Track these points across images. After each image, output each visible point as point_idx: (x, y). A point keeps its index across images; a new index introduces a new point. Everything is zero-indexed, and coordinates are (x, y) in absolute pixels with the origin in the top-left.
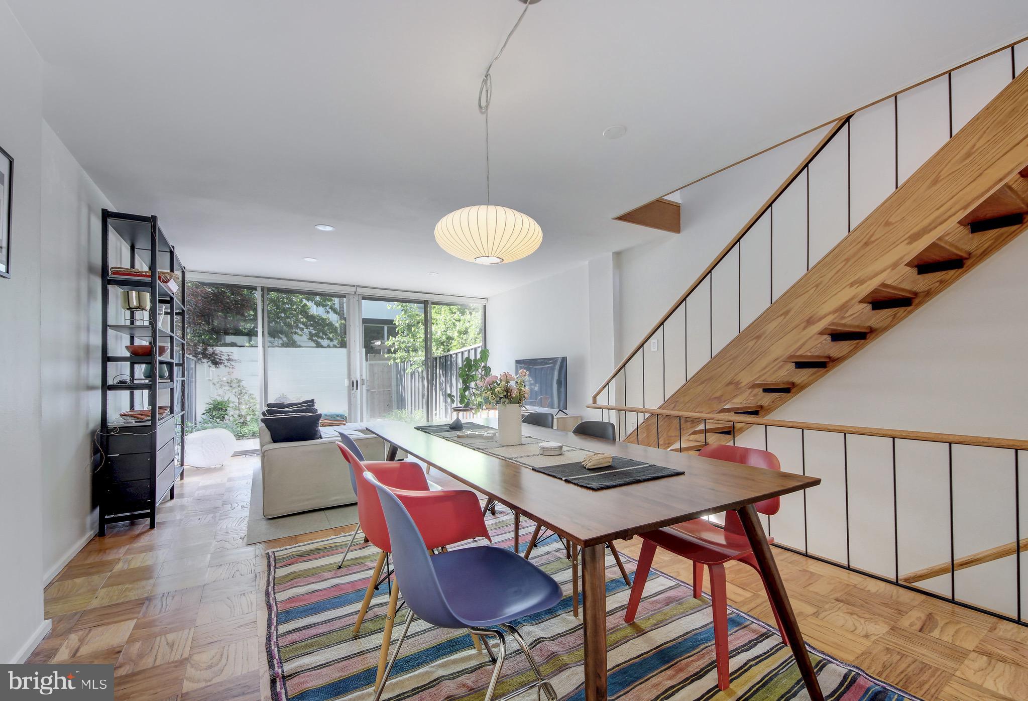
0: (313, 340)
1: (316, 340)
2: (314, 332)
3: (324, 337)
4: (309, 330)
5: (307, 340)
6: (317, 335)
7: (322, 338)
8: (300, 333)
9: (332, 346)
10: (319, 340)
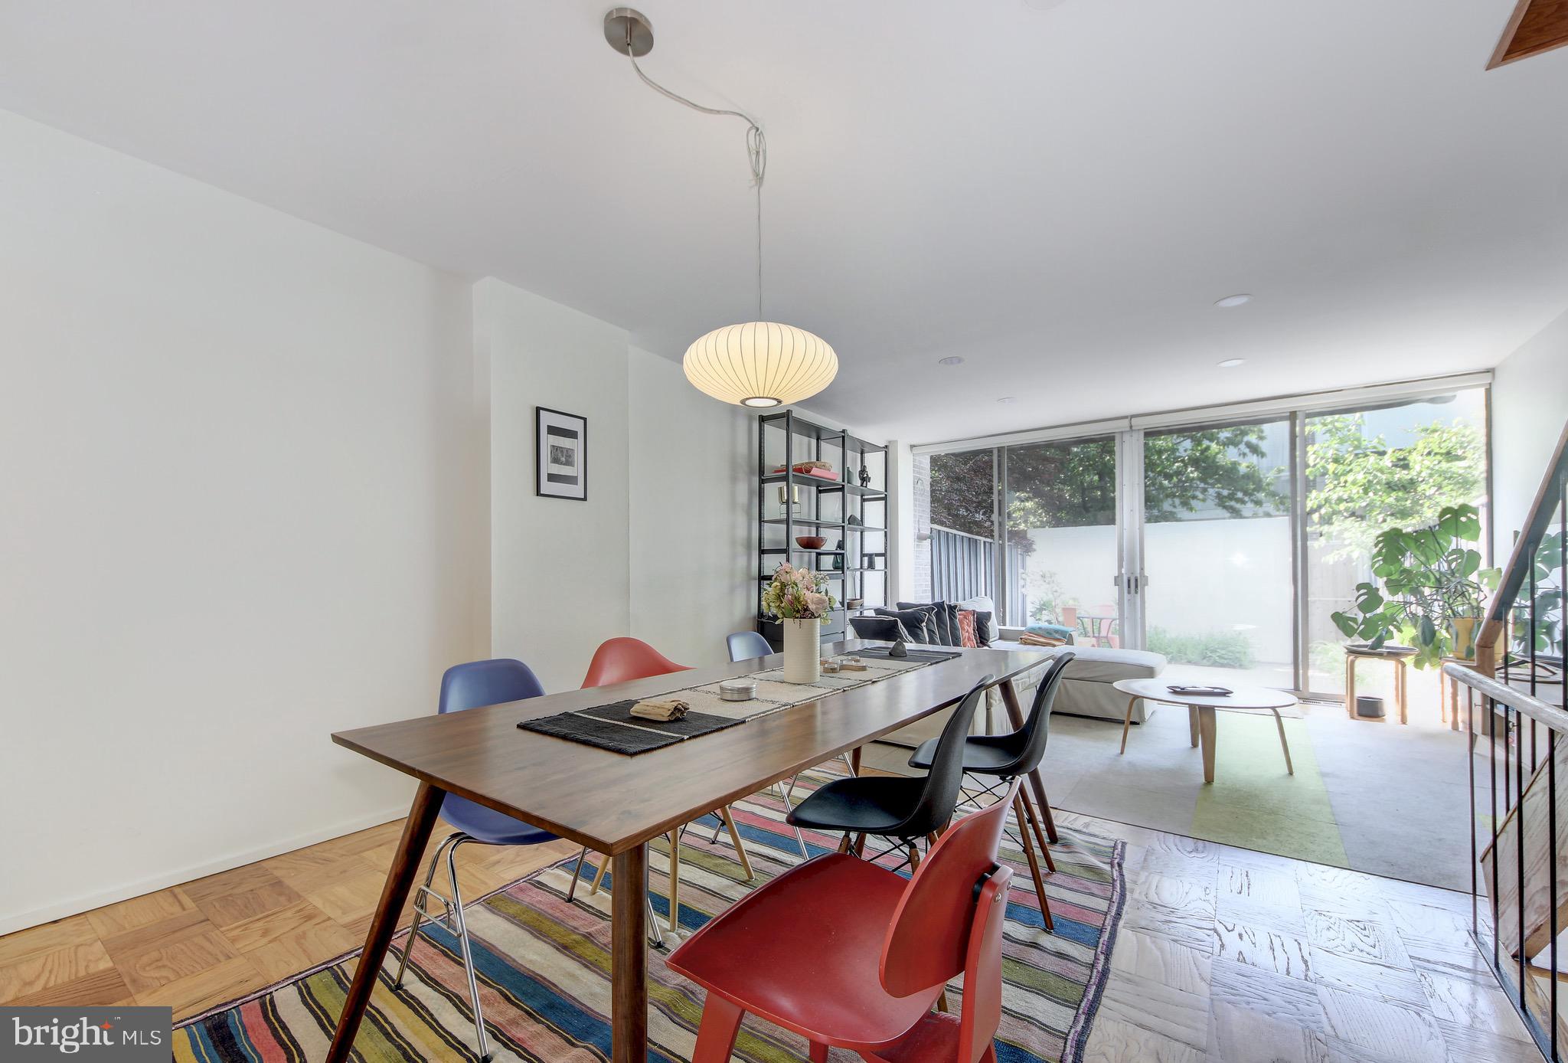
0: (1225, 507)
1: (1230, 506)
2: (1225, 492)
3: (1246, 499)
4: (1217, 490)
5: (1214, 507)
6: (1231, 497)
7: (1243, 502)
8: (1201, 496)
9: (1262, 514)
10: (1238, 506)
